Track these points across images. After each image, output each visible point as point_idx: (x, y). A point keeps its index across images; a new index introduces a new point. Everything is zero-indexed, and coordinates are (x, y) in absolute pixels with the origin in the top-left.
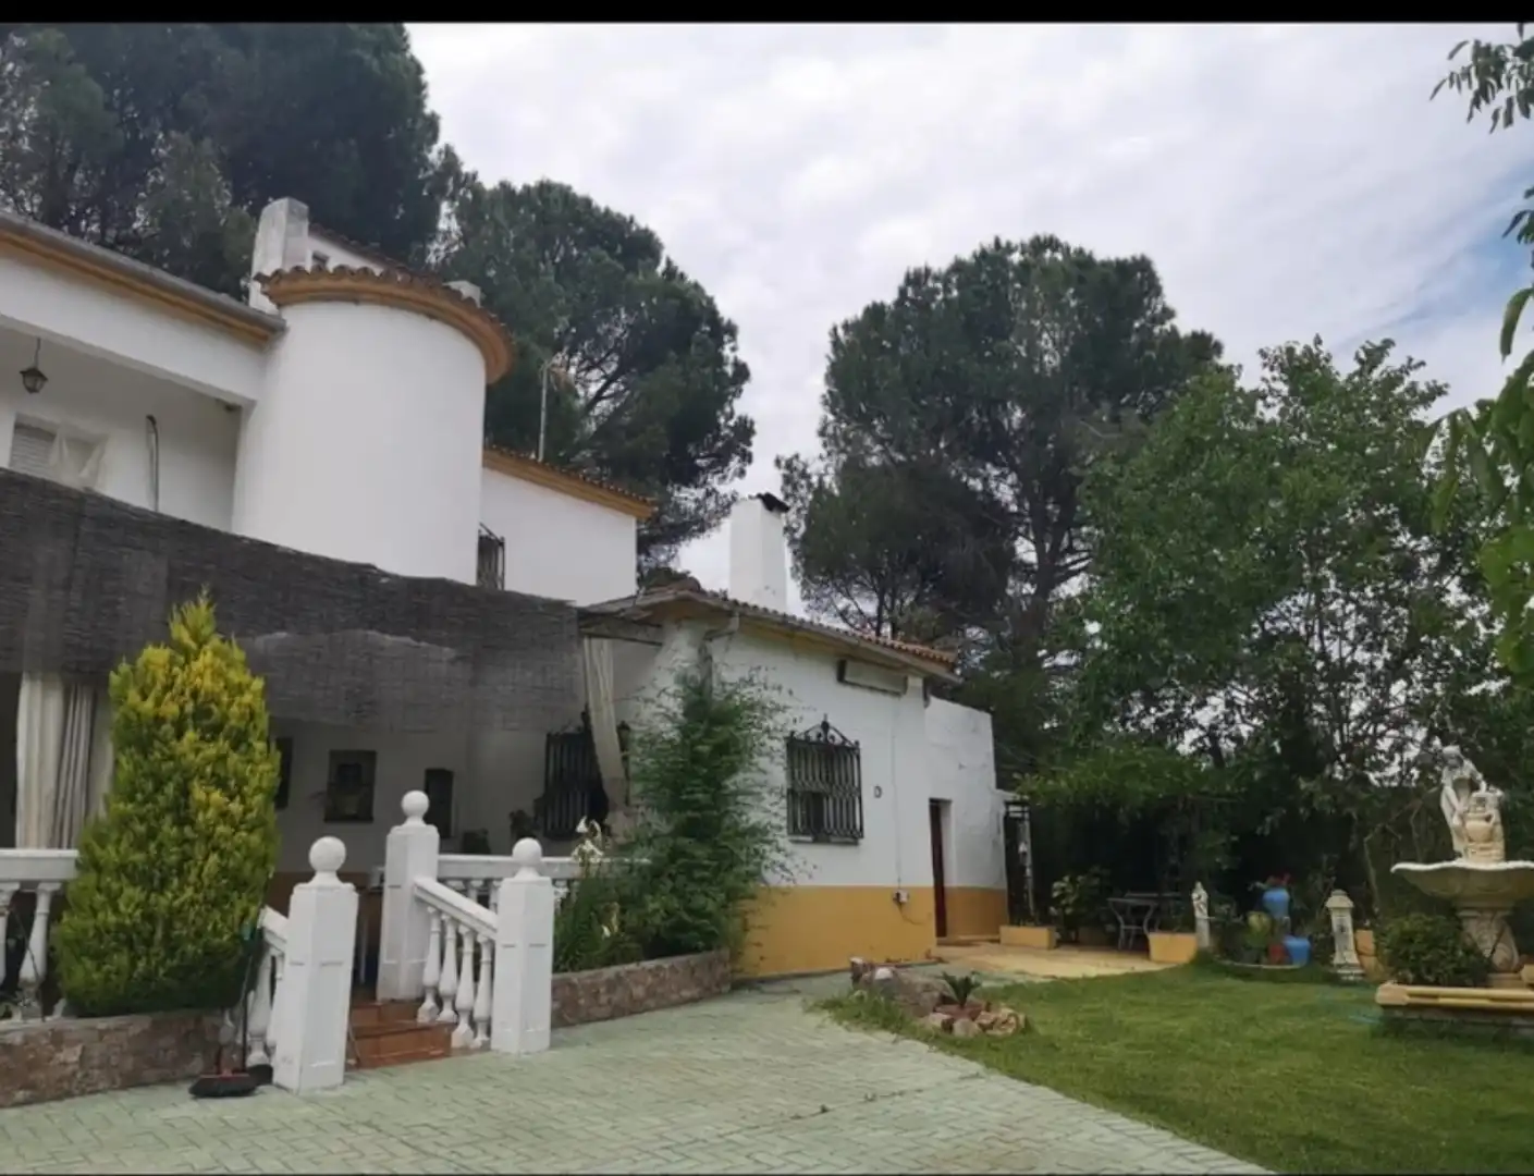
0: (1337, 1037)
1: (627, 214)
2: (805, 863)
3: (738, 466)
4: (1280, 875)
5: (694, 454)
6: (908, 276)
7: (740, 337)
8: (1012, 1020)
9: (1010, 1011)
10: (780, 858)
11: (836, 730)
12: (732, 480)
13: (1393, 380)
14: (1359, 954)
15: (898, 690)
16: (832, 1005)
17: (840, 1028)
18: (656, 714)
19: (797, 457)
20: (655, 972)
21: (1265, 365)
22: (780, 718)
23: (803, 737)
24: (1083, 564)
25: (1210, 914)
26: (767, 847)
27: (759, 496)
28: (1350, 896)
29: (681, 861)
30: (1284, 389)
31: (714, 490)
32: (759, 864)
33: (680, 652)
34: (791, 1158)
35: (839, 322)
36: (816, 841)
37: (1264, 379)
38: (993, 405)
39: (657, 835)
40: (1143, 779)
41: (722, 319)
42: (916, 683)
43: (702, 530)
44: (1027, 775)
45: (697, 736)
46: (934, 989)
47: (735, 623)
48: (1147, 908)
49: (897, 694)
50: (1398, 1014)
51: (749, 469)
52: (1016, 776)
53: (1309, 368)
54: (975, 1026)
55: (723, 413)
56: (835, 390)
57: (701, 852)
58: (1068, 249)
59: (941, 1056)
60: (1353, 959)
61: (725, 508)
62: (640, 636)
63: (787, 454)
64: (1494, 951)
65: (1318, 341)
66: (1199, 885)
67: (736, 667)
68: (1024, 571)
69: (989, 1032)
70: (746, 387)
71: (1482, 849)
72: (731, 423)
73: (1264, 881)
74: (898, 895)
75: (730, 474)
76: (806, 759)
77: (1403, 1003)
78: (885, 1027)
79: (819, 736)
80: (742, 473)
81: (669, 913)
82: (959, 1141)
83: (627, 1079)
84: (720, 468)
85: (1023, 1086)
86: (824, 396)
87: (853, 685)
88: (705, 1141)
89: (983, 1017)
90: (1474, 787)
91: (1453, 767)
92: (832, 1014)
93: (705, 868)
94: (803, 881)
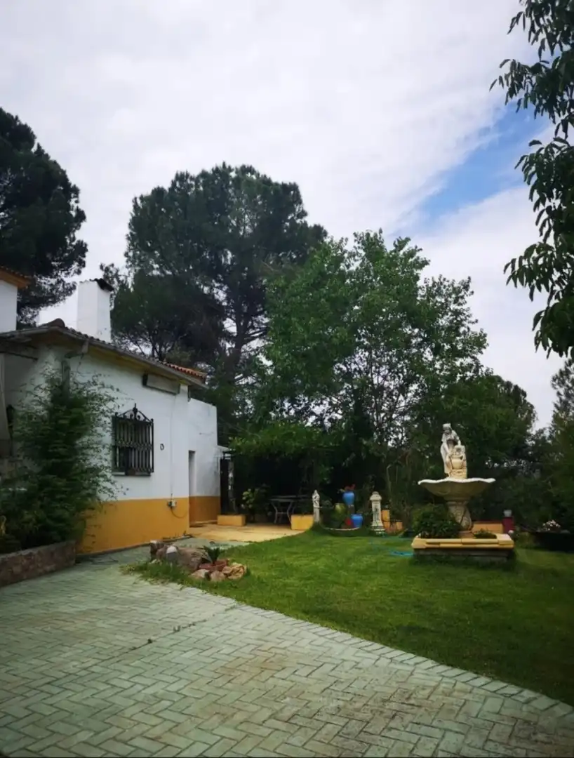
0: (393, 565)
1: (14, 114)
2: (122, 487)
3: (77, 268)
4: (350, 486)
5: (50, 258)
6: (177, 175)
7: (80, 195)
8: (241, 570)
9: (240, 565)
10: (108, 485)
11: (140, 412)
12: (72, 276)
13: (411, 254)
14: (383, 521)
15: (174, 392)
16: (142, 569)
17: (147, 583)
18: (33, 401)
19: (113, 265)
20: (29, 557)
21: (355, 241)
22: (110, 405)
23: (122, 416)
24: (257, 334)
25: (320, 505)
26: (101, 479)
27: (96, 280)
28: (380, 494)
29: (46, 489)
30: (363, 253)
31: (62, 280)
32: (95, 489)
33: (50, 365)
34: (136, 679)
35: (138, 196)
36: (127, 475)
37: (355, 247)
38: (218, 250)
39: (31, 473)
40: (294, 440)
41: (70, 184)
42: (184, 388)
43: (54, 302)
44: (236, 438)
45: (60, 413)
46: (198, 555)
47: (85, 349)
48: (289, 503)
49: (174, 394)
50: (421, 553)
51: (83, 270)
52: (230, 438)
53: (374, 244)
54: (222, 575)
55: (70, 237)
56: (134, 233)
57: (61, 483)
58: (259, 174)
59: (208, 595)
60: (381, 524)
61: (70, 290)
62: (24, 353)
63: (107, 264)
64: (462, 520)
65: (381, 231)
66: (316, 491)
67: (84, 375)
68: (228, 336)
69: (229, 577)
70: (83, 224)
71: (459, 472)
72: (74, 243)
73: (343, 488)
74: (171, 503)
75: (72, 272)
76: (124, 430)
77: (424, 547)
78: (174, 581)
79: (131, 416)
80: (79, 272)
81: (38, 521)
82: (236, 654)
83: (13, 632)
84: (66, 267)
85: (261, 611)
86: (127, 235)
87: (152, 388)
88: (75, 674)
89: (225, 570)
90: (455, 443)
91: (447, 434)
92: (140, 575)
93: (64, 492)
94: (120, 497)
